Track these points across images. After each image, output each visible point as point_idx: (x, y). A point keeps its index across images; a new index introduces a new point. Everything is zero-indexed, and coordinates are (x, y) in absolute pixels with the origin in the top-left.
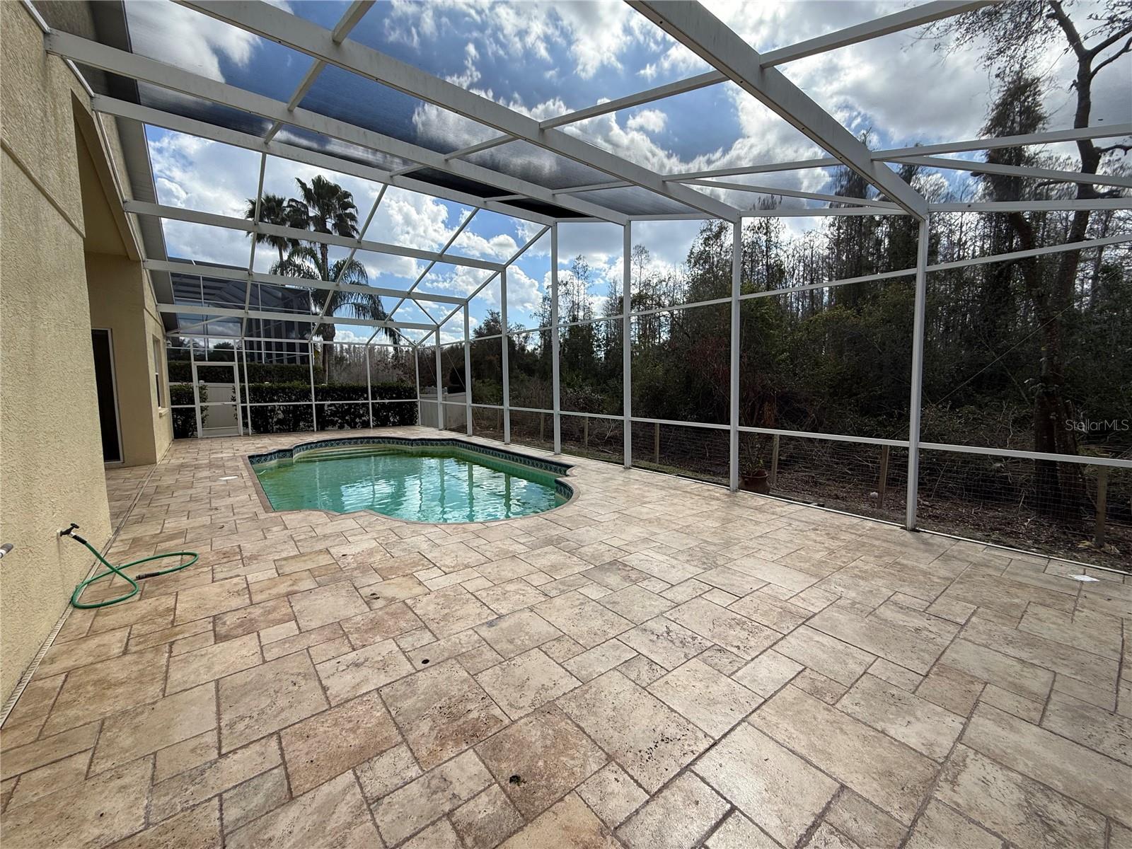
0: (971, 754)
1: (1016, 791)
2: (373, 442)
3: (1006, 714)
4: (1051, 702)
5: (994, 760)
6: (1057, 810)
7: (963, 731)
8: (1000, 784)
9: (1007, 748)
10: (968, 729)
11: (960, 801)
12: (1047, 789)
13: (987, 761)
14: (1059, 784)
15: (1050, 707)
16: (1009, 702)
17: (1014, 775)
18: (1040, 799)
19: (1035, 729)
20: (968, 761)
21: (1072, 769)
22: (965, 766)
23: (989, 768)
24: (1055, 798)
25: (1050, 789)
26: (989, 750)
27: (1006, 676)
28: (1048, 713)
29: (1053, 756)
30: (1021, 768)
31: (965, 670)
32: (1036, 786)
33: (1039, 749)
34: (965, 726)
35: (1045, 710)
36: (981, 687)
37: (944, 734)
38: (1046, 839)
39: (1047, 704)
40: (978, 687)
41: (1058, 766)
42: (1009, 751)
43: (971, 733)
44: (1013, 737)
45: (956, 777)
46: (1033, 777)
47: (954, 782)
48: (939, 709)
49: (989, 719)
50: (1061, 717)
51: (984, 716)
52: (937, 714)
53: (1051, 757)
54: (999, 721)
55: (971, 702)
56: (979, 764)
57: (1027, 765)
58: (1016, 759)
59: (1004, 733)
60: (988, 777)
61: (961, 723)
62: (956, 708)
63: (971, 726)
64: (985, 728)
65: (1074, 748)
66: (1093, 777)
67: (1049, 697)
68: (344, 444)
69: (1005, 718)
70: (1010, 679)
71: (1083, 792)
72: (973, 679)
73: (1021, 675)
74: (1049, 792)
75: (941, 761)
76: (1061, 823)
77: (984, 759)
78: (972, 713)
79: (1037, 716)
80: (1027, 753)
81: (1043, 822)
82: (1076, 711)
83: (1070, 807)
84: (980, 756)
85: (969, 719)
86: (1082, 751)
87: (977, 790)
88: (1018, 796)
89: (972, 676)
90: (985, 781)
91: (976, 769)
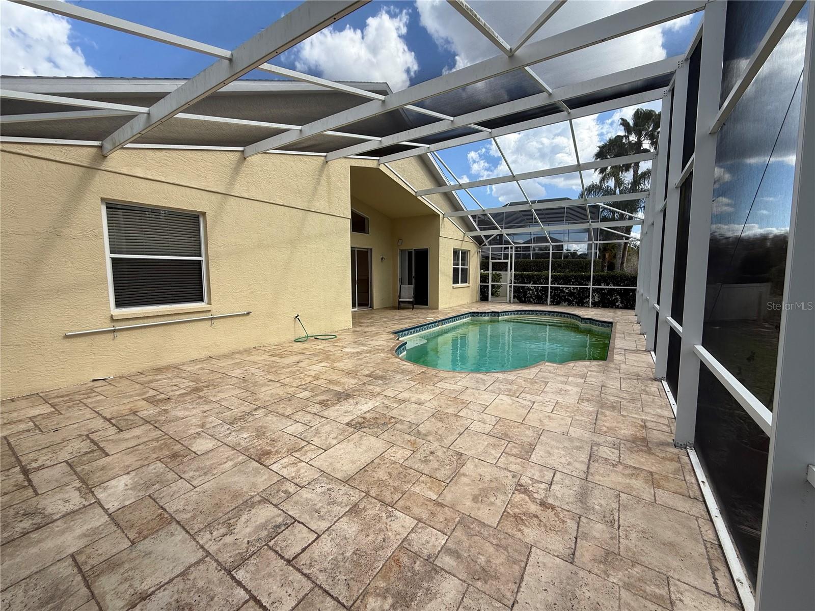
0: (87, 503)
1: (51, 512)
2: (564, 316)
3: (97, 539)
4: (82, 584)
5: (73, 512)
6: (27, 524)
7: (103, 508)
8: (60, 507)
9: (75, 523)
10: (102, 510)
11: (68, 487)
12: (38, 528)
13: (76, 508)
14: (34, 536)
15: (79, 578)
16: (106, 548)
17: (58, 516)
18: (38, 520)
19: (72, 550)
20: (83, 500)
21: (33, 550)
22: (82, 497)
23: (72, 507)
24: (31, 527)
25: (37, 529)
26: (81, 513)
27: (132, 565)
28: (76, 570)
29: (48, 547)
30: (59, 523)
31: (155, 536)
32: (44, 523)
33: (59, 541)
34: (106, 511)
35: (80, 570)
36: (132, 537)
37: (107, 497)
38: (23, 510)
39: (83, 576)
40: (132, 535)
41: (42, 544)
42: (72, 523)
43: (98, 510)
44: (78, 531)
45: (79, 491)
46: (49, 525)
47: (78, 489)
48: (127, 503)
49: (100, 526)
50: (66, 577)
51: (105, 525)
52: (124, 500)
53: (49, 544)
54: (95, 531)
55: (122, 523)
56: (78, 504)
57: (58, 527)
58: (65, 523)
59: (85, 528)
60: (68, 504)
61: (109, 509)
62: (123, 512)
63: (103, 513)
64: (98, 519)
65: (40, 565)
66: (18, 560)
67: (89, 587)
68: (545, 314)
69: (95, 536)
70: (127, 566)
71: (19, 545)
72: (143, 536)
73: (126, 580)
74: (36, 526)
75: (93, 489)
76: (21, 521)
77: (78, 508)
78: (112, 519)
79: (81, 559)
80: (63, 532)
81: (29, 513)
82: (60, 598)
83: (21, 531)
84: (81, 506)
85: (110, 515)
86: (34, 569)
87: (67, 496)
88: (49, 510)
89: (145, 538)
90: (67, 501)
91: (76, 500)
